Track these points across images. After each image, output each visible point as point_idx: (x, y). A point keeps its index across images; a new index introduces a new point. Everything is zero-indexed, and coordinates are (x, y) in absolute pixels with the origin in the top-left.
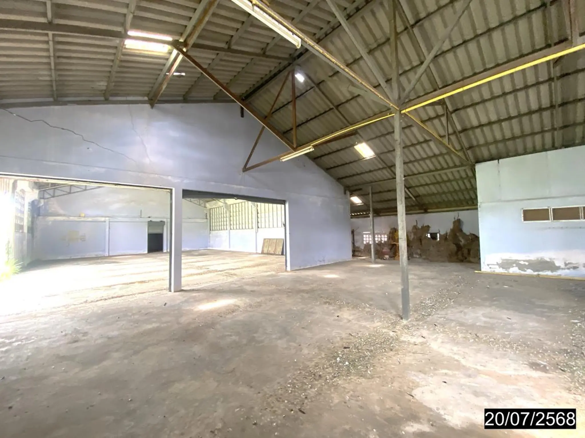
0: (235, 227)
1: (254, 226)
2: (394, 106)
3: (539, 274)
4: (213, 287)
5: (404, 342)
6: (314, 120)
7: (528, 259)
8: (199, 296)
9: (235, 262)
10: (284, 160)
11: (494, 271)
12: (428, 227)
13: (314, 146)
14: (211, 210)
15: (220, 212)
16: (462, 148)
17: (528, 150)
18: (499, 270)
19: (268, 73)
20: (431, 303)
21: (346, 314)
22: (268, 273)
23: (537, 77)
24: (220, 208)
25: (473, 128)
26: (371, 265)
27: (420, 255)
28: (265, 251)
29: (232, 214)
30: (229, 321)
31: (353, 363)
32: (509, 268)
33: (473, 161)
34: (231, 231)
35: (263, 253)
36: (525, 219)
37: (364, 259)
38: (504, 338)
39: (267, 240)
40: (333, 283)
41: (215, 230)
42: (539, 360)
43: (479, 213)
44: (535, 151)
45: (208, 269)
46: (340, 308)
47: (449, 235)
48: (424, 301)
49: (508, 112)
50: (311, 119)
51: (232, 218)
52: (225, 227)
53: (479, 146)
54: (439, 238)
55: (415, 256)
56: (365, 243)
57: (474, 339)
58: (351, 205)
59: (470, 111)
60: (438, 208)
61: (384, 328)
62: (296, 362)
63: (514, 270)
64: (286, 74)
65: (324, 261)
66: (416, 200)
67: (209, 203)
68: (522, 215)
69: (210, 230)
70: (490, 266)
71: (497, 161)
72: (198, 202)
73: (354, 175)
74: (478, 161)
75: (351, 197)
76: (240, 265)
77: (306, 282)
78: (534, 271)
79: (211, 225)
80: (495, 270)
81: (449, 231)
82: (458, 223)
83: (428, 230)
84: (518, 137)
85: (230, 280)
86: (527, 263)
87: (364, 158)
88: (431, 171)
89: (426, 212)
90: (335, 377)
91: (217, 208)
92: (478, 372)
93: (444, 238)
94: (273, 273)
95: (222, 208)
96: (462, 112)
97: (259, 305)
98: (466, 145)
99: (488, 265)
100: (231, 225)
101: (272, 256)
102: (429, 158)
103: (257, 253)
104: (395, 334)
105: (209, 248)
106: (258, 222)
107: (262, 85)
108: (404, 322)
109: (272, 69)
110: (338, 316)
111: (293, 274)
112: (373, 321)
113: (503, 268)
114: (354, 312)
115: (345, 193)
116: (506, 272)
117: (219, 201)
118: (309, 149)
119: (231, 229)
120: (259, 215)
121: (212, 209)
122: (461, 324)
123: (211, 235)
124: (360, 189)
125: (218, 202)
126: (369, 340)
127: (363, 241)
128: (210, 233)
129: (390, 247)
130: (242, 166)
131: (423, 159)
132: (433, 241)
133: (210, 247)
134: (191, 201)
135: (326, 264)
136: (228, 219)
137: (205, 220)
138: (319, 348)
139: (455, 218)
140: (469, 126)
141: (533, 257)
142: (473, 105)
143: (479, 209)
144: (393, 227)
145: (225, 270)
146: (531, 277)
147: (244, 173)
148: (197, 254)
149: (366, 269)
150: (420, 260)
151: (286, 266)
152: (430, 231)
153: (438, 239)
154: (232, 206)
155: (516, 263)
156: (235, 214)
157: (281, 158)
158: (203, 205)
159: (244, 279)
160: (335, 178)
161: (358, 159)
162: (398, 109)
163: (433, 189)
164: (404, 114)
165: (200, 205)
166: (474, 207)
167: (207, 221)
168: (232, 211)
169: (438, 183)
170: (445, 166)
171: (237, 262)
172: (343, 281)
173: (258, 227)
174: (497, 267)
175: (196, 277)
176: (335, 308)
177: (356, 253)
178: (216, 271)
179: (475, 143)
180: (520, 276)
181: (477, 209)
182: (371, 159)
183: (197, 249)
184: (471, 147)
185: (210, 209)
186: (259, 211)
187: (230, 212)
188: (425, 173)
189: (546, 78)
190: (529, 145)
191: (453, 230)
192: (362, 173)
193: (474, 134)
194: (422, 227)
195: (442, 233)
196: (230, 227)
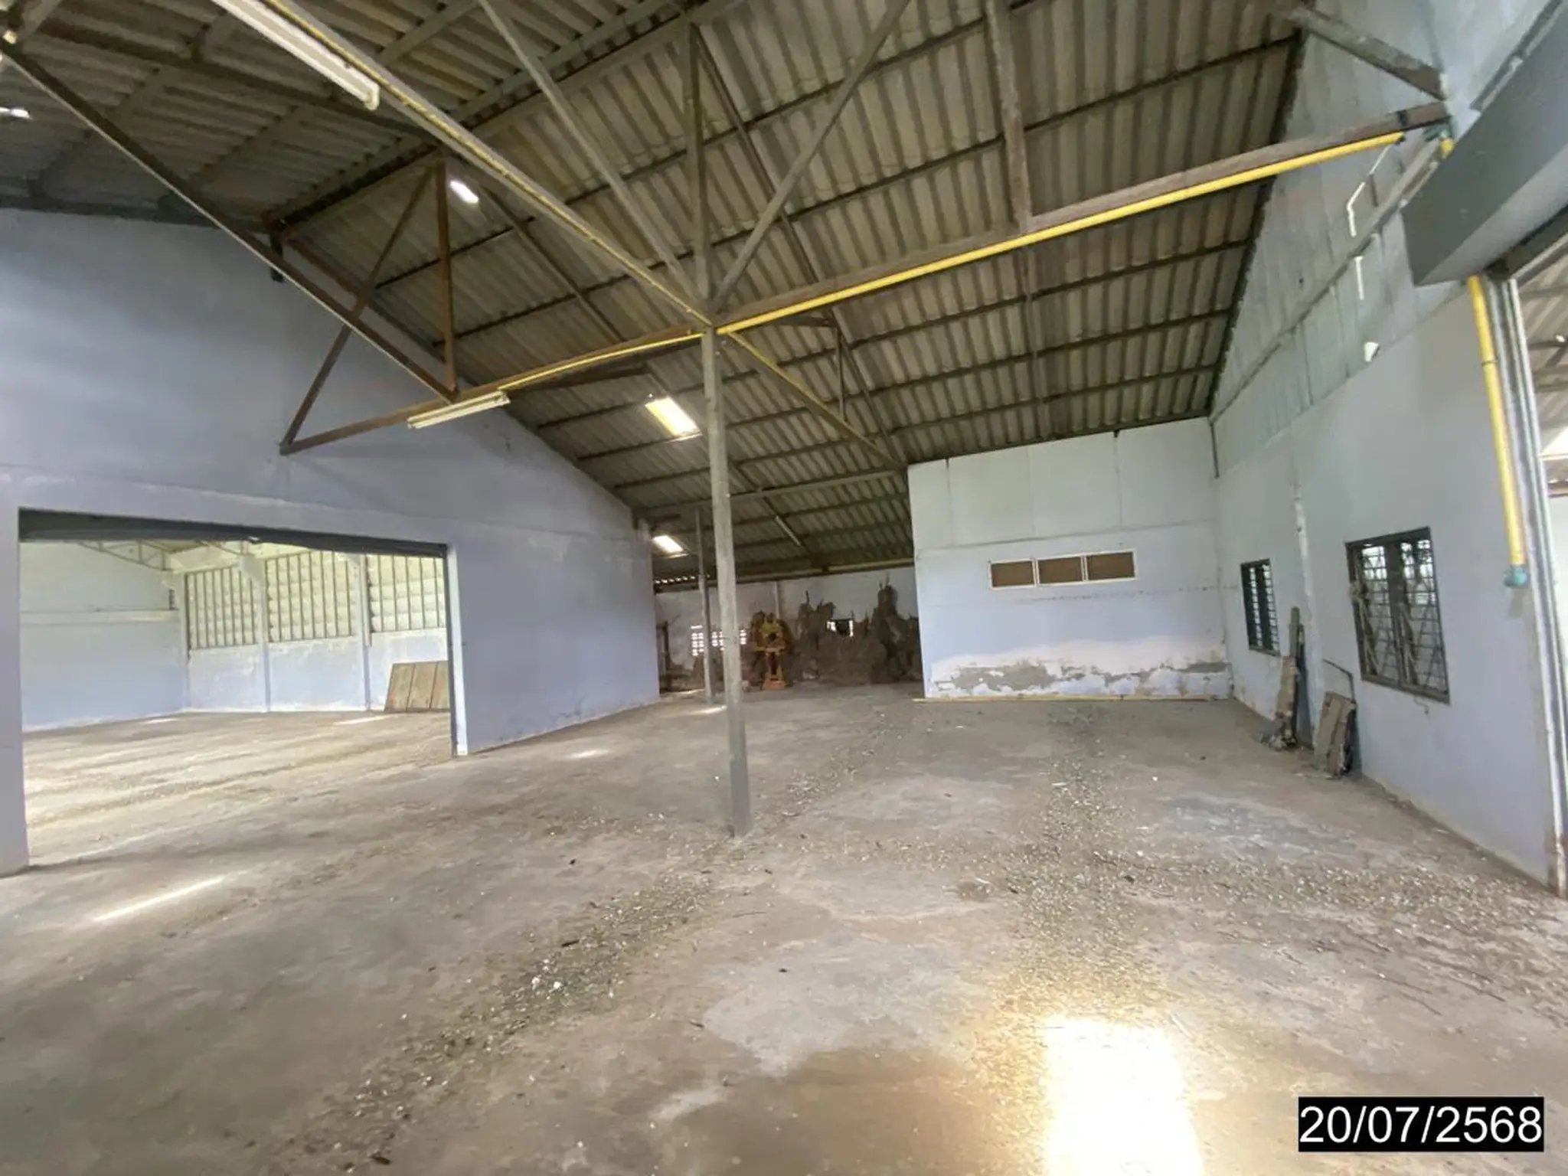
0: (286, 632)
1: (356, 624)
2: (695, 313)
3: (1020, 695)
4: (167, 843)
5: (722, 892)
6: (522, 318)
7: (1002, 664)
8: (100, 879)
9: (278, 749)
10: (419, 425)
11: (947, 696)
12: (830, 607)
13: (510, 394)
14: (191, 578)
15: (227, 586)
16: (880, 431)
17: (997, 442)
18: (956, 693)
19: (360, 159)
20: (807, 786)
21: (600, 852)
22: (393, 771)
23: (1000, 293)
24: (226, 572)
25: (897, 386)
26: (704, 708)
27: (817, 673)
28: (399, 702)
29: (272, 591)
30: (202, 943)
31: (574, 982)
32: (972, 687)
33: (904, 458)
34: (271, 645)
35: (389, 709)
36: (995, 584)
37: (690, 697)
38: (928, 841)
39: (403, 668)
40: (588, 770)
41: (208, 646)
42: (979, 876)
43: (917, 572)
44: (1008, 444)
45: (162, 781)
46: (586, 838)
47: (873, 623)
48: (794, 784)
49: (956, 361)
50: (517, 316)
51: (273, 605)
52: (248, 634)
53: (911, 426)
54: (854, 630)
55: (805, 676)
56: (695, 653)
57: (871, 854)
58: (654, 556)
59: (887, 347)
60: (848, 562)
61: (684, 869)
62: (404, 1023)
63: (981, 690)
64: (420, 171)
65: (578, 713)
66: (803, 544)
67: (178, 554)
68: (990, 575)
69: (189, 647)
70: (941, 685)
71: (944, 461)
72: (131, 551)
73: (655, 480)
74: (913, 461)
75: (653, 536)
76: (294, 754)
77: (508, 781)
78: (1014, 690)
79: (193, 628)
80: (949, 692)
81: (871, 614)
82: (888, 595)
83: (832, 613)
84: (978, 414)
85: (241, 808)
86: (1001, 674)
87: (674, 437)
88: (825, 478)
89: (826, 572)
90: (512, 1033)
91: (213, 571)
92: (859, 927)
93: (863, 628)
94: (409, 768)
95: (235, 571)
96: (872, 349)
97: (329, 874)
98: (888, 424)
99: (937, 683)
100: (270, 626)
101: (420, 716)
102: (818, 446)
103: (369, 712)
104: (705, 878)
105: (185, 710)
106: (371, 614)
107: (345, 193)
108: (738, 842)
109: (374, 150)
110: (573, 862)
111: (477, 761)
112: (663, 856)
113: (962, 688)
114: (620, 841)
115: (636, 526)
116: (967, 695)
117: (219, 546)
118: (492, 400)
119: (271, 640)
120: (375, 592)
121: (195, 574)
122: (855, 824)
123: (191, 664)
124: (676, 517)
125: (217, 549)
126: (638, 908)
127: (691, 648)
128: (189, 656)
129: (753, 658)
130: (280, 437)
131: (807, 449)
132: (840, 638)
133: (189, 705)
134: (101, 550)
135: (584, 721)
136: (257, 607)
137: (169, 613)
138: (490, 963)
139: (881, 585)
140: (887, 382)
141: (1011, 659)
142: (892, 335)
143: (917, 564)
144: (758, 611)
145: (229, 780)
146: (1008, 700)
147: (284, 459)
148: (130, 733)
149: (684, 722)
150: (816, 685)
151: (455, 743)
152: (836, 617)
153: (852, 634)
154: (272, 565)
155: (983, 674)
156: (284, 589)
157: (411, 419)
158: (156, 562)
159: (296, 799)
160: (605, 486)
161: (657, 438)
162: (708, 322)
163: (834, 519)
164: (726, 336)
165: (141, 562)
166: (908, 560)
167: (177, 620)
168: (272, 579)
169: (843, 505)
170: (852, 467)
171: (287, 747)
172: (616, 763)
173: (372, 630)
174: (951, 685)
175: (103, 816)
176: (573, 840)
177: (675, 684)
178: (194, 786)
179: (903, 421)
180: (993, 702)
181: (912, 564)
182: (690, 440)
183: (135, 717)
184: (897, 429)
185: (186, 577)
186: (374, 579)
187: (268, 584)
188: (814, 480)
189: (1014, 296)
190: (998, 432)
191: (878, 612)
192: (675, 476)
193: (899, 397)
194: (818, 607)
195: (859, 620)
196: (266, 634)
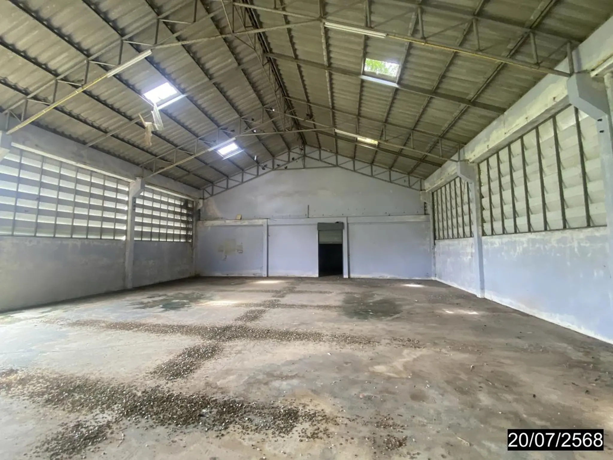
29: (484, 189)
34: (484, 238)
41: (445, 238)
51: (485, 202)
52: (467, 229)
67: (428, 179)
69: (435, 238)
72: (405, 181)
79: (436, 226)
91: (445, 185)
100: (484, 221)
119: (484, 234)
121: (437, 190)
123: (436, 249)
128: (435, 244)
133: (435, 275)
136: (473, 206)
137: (423, 217)
158: (417, 186)
165: (410, 187)
167: (428, 221)
185: (433, 193)
196: (480, 227)
